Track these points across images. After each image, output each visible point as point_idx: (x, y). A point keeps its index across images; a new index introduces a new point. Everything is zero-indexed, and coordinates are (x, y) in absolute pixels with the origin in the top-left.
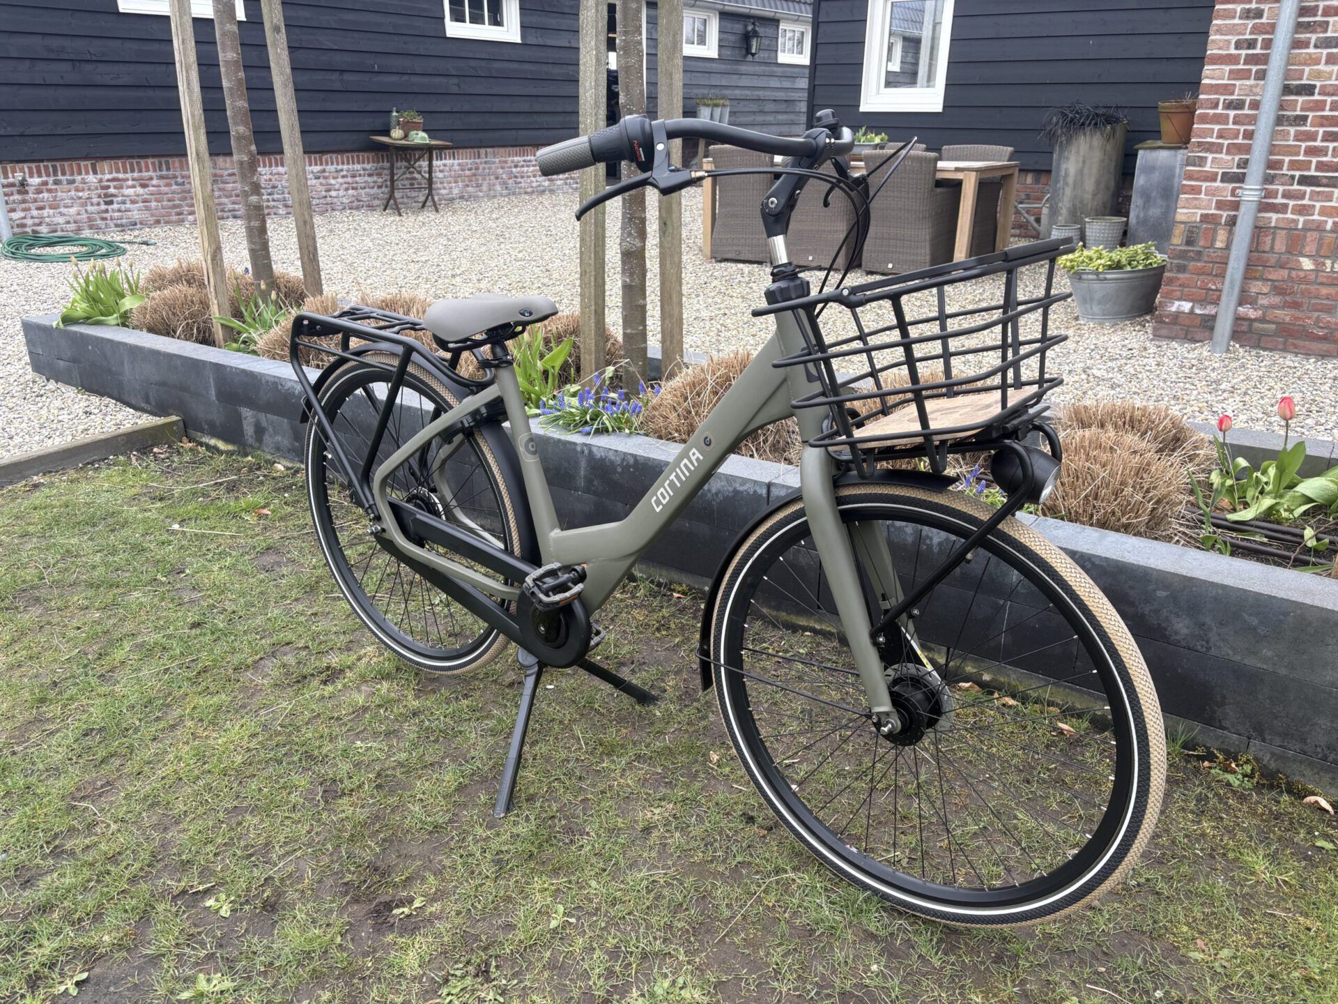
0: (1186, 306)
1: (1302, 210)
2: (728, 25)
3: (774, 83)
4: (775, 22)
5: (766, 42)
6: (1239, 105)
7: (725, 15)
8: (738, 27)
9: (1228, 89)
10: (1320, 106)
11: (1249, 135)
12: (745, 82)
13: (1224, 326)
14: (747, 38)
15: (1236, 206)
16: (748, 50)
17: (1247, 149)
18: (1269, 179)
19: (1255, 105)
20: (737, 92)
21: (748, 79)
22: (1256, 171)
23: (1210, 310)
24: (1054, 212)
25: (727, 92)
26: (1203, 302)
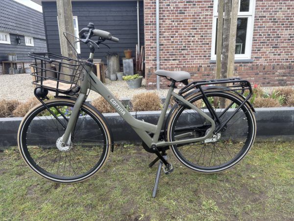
0: (151, 83)
1: (166, 65)
2: (12, 37)
3: (26, 50)
4: (23, 36)
5: (22, 41)
6: (152, 48)
7: (11, 34)
8: (15, 37)
9: (150, 45)
10: (165, 47)
11: (155, 53)
12: (18, 50)
13: (158, 86)
14: (17, 40)
15: (156, 65)
16: (18, 43)
17: (156, 55)
18: (160, 60)
19: (156, 48)
20: (17, 52)
21: (18, 49)
22: (158, 59)
23: (155, 83)
24: (109, 72)
25: (15, 52)
26: (153, 82)
